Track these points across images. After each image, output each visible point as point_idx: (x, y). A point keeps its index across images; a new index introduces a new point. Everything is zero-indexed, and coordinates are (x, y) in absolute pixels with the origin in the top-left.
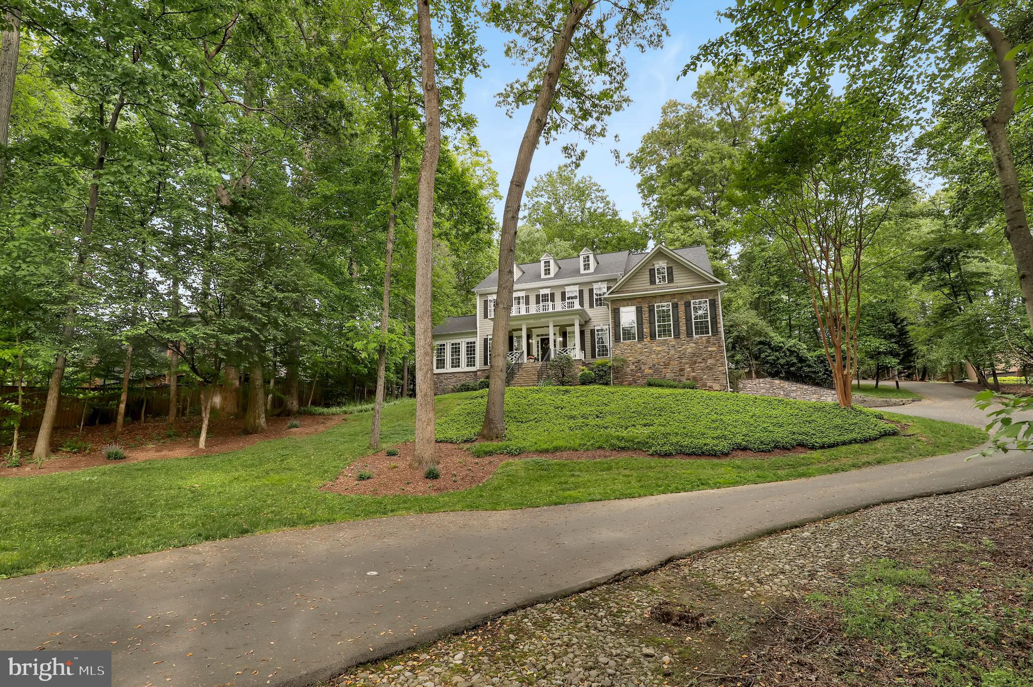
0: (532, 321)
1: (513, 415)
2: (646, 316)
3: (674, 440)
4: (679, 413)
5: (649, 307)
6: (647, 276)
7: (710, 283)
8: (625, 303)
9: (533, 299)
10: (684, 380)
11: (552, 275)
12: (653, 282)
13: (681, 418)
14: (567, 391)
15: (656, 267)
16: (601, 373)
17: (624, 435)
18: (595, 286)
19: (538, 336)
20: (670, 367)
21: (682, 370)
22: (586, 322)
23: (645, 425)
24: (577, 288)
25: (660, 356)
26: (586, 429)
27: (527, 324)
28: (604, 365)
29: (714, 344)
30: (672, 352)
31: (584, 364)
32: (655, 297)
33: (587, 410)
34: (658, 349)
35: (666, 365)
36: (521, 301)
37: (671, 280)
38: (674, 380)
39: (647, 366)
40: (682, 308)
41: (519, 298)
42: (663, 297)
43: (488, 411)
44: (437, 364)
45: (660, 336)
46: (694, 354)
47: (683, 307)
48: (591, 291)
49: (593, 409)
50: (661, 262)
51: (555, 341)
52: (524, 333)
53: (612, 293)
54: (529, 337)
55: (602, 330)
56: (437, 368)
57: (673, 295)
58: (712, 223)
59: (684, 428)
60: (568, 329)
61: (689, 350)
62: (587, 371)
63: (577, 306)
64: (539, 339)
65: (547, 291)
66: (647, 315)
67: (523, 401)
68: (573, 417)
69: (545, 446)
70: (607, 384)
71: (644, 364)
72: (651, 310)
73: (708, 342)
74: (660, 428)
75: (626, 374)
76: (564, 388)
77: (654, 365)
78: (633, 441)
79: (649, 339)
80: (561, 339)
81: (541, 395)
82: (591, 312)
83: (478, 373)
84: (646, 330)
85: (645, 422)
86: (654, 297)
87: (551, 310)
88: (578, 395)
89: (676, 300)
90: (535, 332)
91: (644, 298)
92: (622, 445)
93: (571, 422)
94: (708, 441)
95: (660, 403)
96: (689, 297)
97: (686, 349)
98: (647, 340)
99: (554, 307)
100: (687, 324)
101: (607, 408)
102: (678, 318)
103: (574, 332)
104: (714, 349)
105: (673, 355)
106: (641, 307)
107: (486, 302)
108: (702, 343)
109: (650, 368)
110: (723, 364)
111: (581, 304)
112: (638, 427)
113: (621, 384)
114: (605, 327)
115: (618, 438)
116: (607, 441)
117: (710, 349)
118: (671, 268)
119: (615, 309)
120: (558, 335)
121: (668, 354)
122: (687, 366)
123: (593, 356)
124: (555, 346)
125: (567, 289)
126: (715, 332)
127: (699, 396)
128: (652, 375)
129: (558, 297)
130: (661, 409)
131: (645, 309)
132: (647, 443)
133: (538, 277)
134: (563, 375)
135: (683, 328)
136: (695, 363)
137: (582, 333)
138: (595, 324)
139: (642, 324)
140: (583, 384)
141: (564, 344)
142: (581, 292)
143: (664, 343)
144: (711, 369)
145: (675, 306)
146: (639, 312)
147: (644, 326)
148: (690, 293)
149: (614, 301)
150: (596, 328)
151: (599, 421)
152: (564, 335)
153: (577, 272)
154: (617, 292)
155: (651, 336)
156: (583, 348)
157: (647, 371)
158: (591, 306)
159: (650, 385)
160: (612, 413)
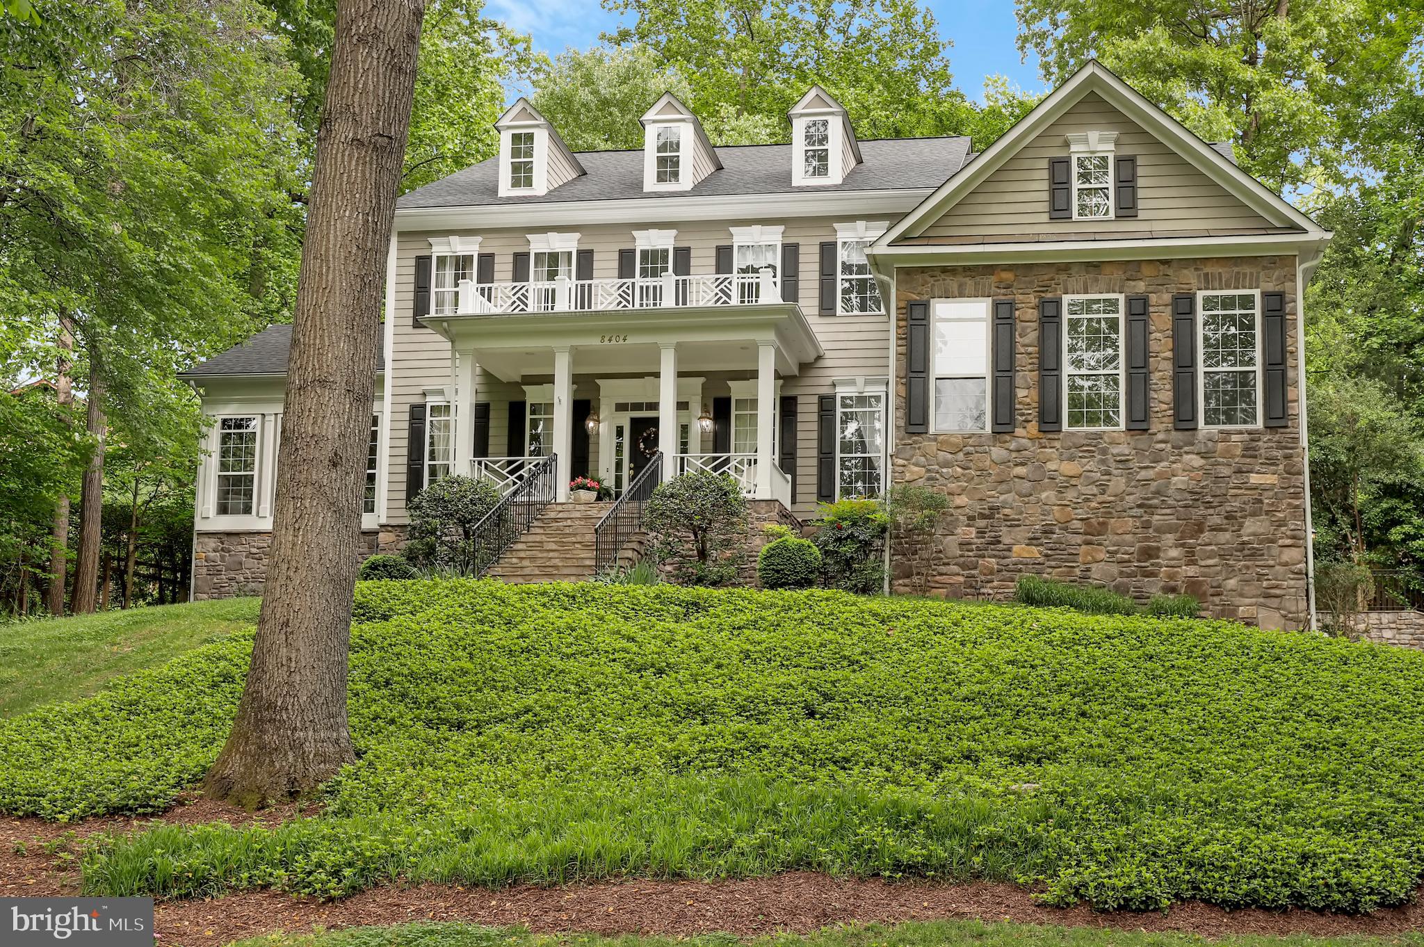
0: (594, 342)
1: (424, 692)
2: (1028, 337)
3: (1165, 832)
4: (1164, 708)
5: (1043, 304)
6: (1038, 185)
7: (1269, 229)
8: (952, 283)
9: (605, 262)
10: (1154, 589)
11: (686, 180)
12: (1059, 211)
13: (1174, 729)
14: (695, 606)
15: (1077, 150)
16: (847, 549)
17: (922, 800)
18: (844, 234)
19: (621, 407)
20: (1109, 539)
21: (1149, 553)
22: (805, 367)
23: (1020, 758)
24: (774, 236)
25: (1070, 495)
26: (749, 769)
27: (577, 355)
28: (858, 520)
29: (1272, 461)
30: (1118, 483)
31: (785, 516)
32: (1065, 268)
33: (769, 681)
34: (1069, 468)
35: (1094, 531)
36: (562, 268)
37: (1127, 209)
38: (1121, 590)
39: (1022, 533)
40: (1161, 320)
41: (553, 258)
42: (1094, 267)
43: (258, 661)
44: (224, 495)
45: (1075, 420)
46: (1196, 496)
47: (1167, 314)
48: (828, 251)
49: (794, 677)
50: (1093, 135)
51: (684, 430)
52: (562, 396)
53: (904, 239)
54: (582, 410)
55: (862, 400)
56: (223, 510)
57: (1131, 267)
58: (1247, 93)
59: (1196, 776)
60: (737, 390)
61: (1179, 481)
62: (792, 539)
63: (770, 295)
64: (625, 420)
65: (664, 240)
66: (1032, 336)
67: (498, 634)
68: (698, 711)
69: (509, 853)
70: (865, 590)
71: (1013, 524)
72: (1049, 318)
73: (1250, 450)
74: (1091, 772)
75: (940, 558)
76: (687, 593)
77: (1048, 532)
78: (965, 833)
79: (1033, 427)
80: (708, 424)
81: (583, 615)
82: (824, 332)
83: (383, 537)
84: (1025, 394)
85: (1018, 741)
86: (1062, 268)
87: (668, 302)
88: (739, 619)
89: (1141, 287)
90: (611, 393)
91: (1025, 269)
92: (914, 852)
93: (688, 735)
94: (1317, 841)
95: (1077, 667)
96: (1190, 277)
97: (1167, 476)
98: (1026, 432)
99: (682, 291)
100: (1176, 379)
101: (859, 678)
102: (1146, 354)
103: (754, 403)
104: (1270, 479)
105: (1120, 496)
106: (1011, 305)
107: (422, 263)
108: (1228, 453)
109: (1033, 541)
110: (1297, 539)
111: (790, 290)
112: (991, 762)
113: (923, 591)
114: (871, 390)
115: (899, 820)
116: (838, 831)
117: (1254, 479)
118: (1132, 160)
119: (912, 305)
120: (696, 408)
121: (1103, 489)
122: (1169, 538)
123: (825, 494)
124: (684, 447)
125: (740, 237)
126: (1278, 417)
127: (1231, 645)
128: (1038, 568)
129: (702, 260)
130: (1086, 692)
131: (1027, 312)
132: (1035, 844)
133: (633, 188)
134: (703, 554)
135: (1162, 396)
136: (1200, 528)
137: (787, 408)
138: (837, 375)
139: (1011, 369)
140: (775, 580)
141: (720, 441)
142: (791, 253)
143: (1093, 446)
144: (1255, 554)
145: (1139, 310)
146: (1003, 321)
147: (1019, 381)
148: (1198, 262)
149: (910, 273)
150: (841, 392)
151: (816, 733)
152: (721, 409)
153: (782, 182)
154: (925, 239)
155: (1042, 420)
156: (787, 462)
157: (1021, 551)
158: (827, 308)
159: (1030, 599)
160: (877, 700)
